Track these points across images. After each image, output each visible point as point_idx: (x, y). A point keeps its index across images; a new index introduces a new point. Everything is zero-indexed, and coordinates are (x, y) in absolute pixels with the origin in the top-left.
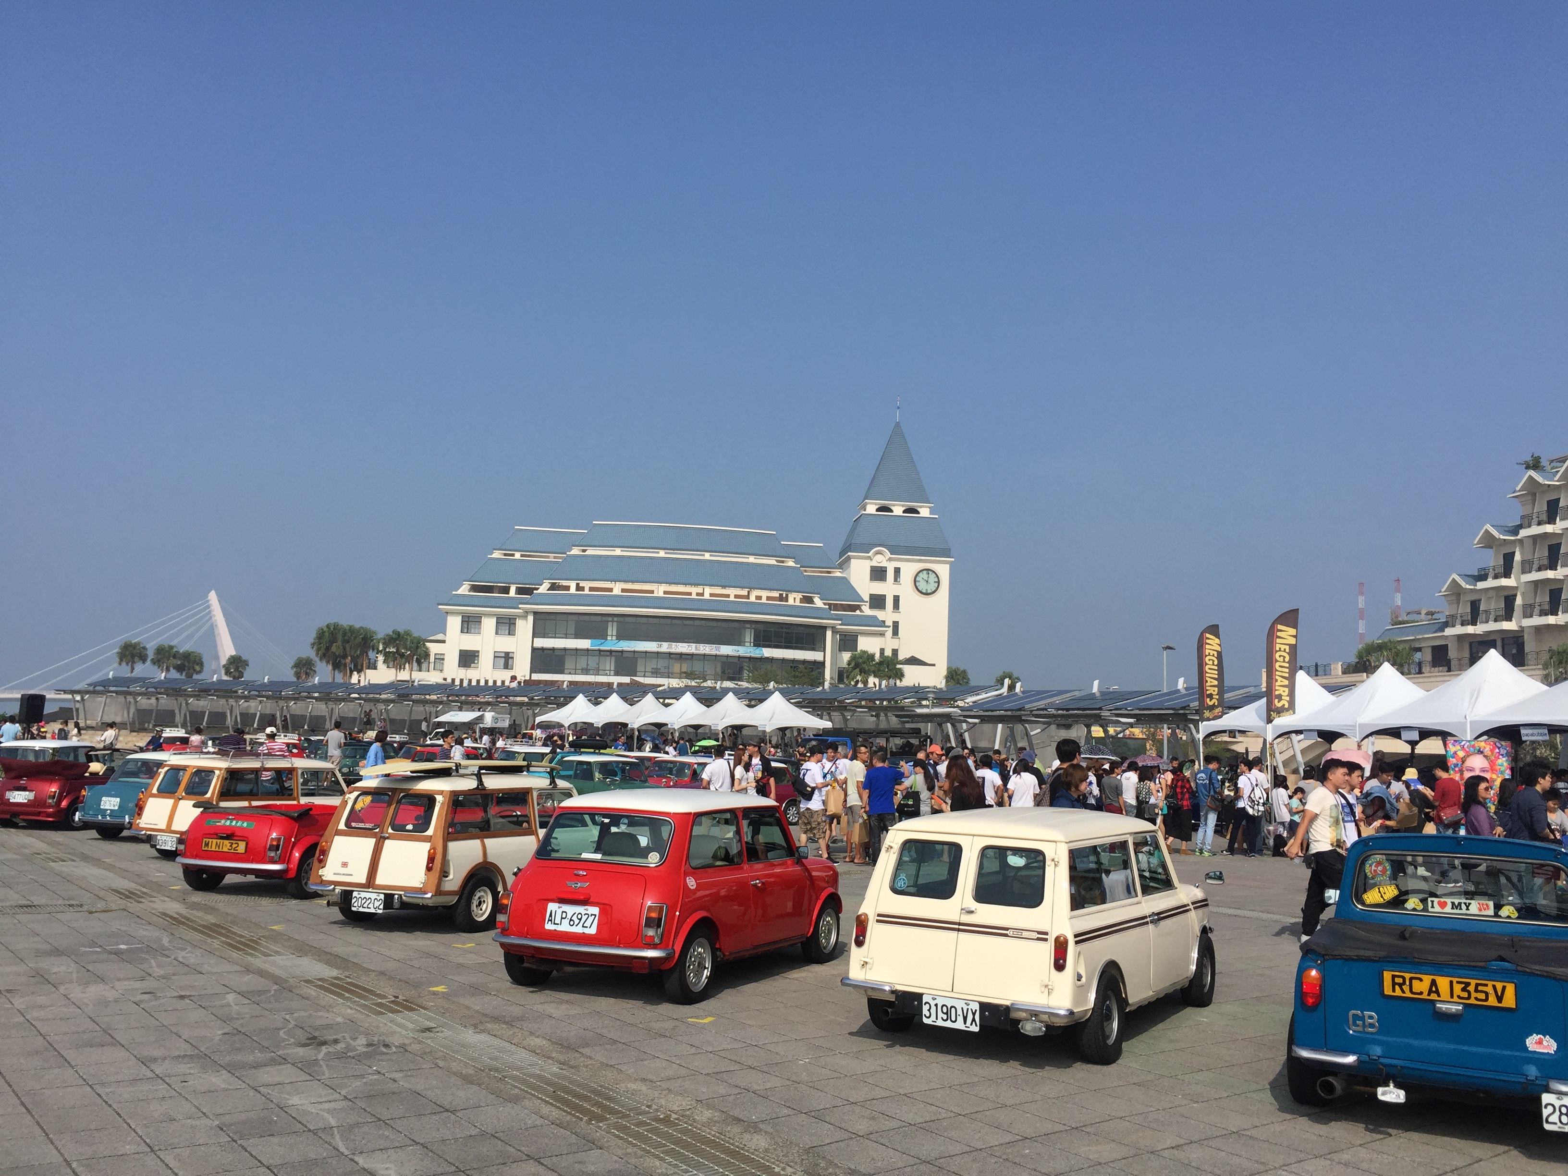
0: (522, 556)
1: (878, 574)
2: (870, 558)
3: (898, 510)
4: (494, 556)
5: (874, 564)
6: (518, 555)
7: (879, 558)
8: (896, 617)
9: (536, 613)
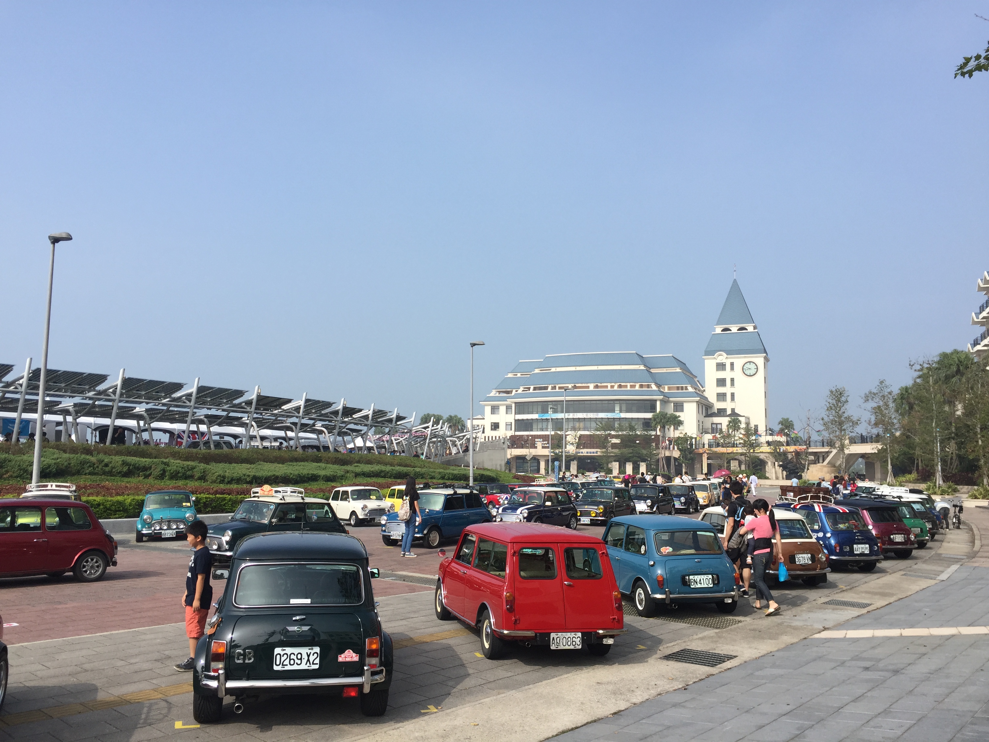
0: (521, 375)
1: (721, 367)
2: (715, 358)
3: (734, 329)
4: (508, 376)
5: (718, 361)
6: (519, 375)
7: (721, 358)
8: (733, 390)
9: (515, 403)
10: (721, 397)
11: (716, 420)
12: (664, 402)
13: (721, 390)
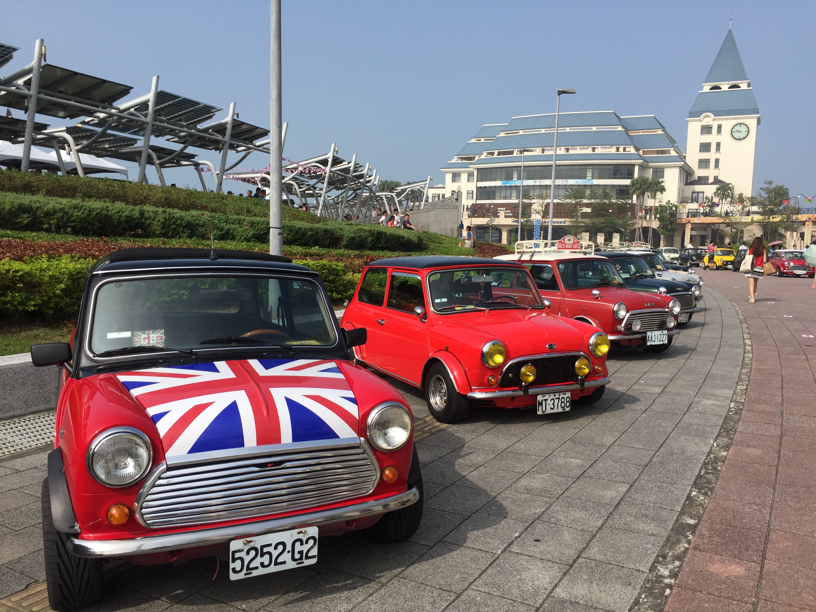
0: (485, 140)
1: (706, 130)
2: (700, 120)
3: (725, 87)
4: (471, 141)
5: (704, 123)
6: (483, 140)
7: (707, 119)
8: (717, 156)
9: (478, 169)
10: (704, 163)
11: (698, 188)
12: (643, 167)
13: (705, 156)
